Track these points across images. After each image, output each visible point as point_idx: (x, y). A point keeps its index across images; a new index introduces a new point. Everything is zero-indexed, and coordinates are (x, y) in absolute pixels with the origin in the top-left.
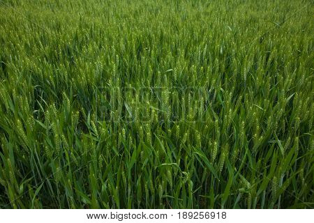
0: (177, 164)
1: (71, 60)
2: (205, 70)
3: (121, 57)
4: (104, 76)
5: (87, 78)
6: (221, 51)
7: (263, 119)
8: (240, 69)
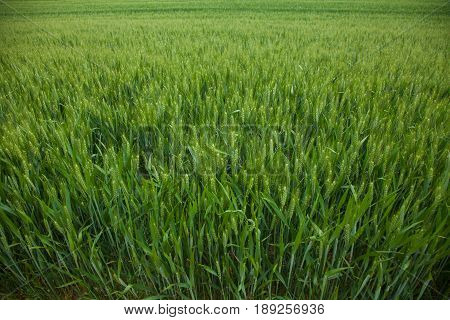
0: (243, 212)
1: (131, 101)
2: (275, 112)
3: (184, 97)
4: (166, 117)
5: (148, 120)
6: (292, 91)
7: (336, 163)
8: (312, 111)
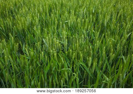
0: (70, 69)
1: (13, 17)
2: (85, 22)
3: (40, 15)
4: (32, 25)
5: (22, 26)
6: (93, 11)
7: (115, 46)
8: (103, 21)
